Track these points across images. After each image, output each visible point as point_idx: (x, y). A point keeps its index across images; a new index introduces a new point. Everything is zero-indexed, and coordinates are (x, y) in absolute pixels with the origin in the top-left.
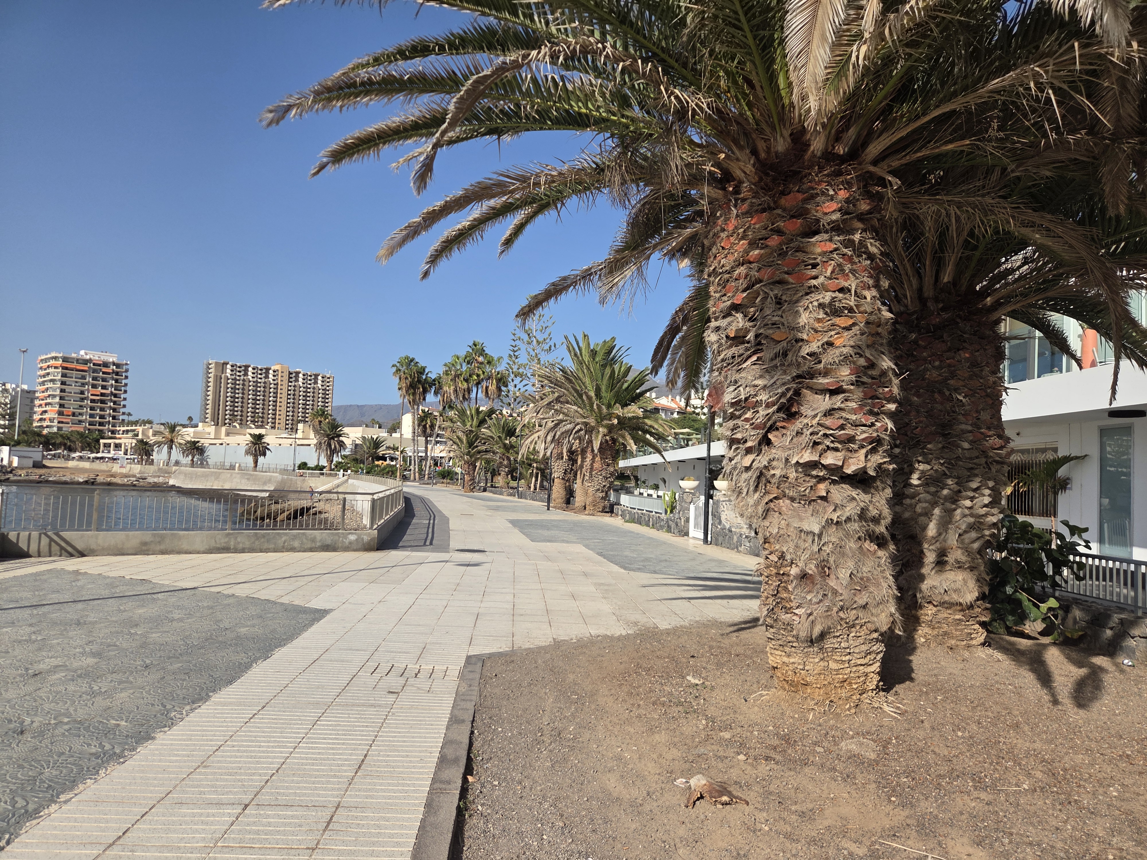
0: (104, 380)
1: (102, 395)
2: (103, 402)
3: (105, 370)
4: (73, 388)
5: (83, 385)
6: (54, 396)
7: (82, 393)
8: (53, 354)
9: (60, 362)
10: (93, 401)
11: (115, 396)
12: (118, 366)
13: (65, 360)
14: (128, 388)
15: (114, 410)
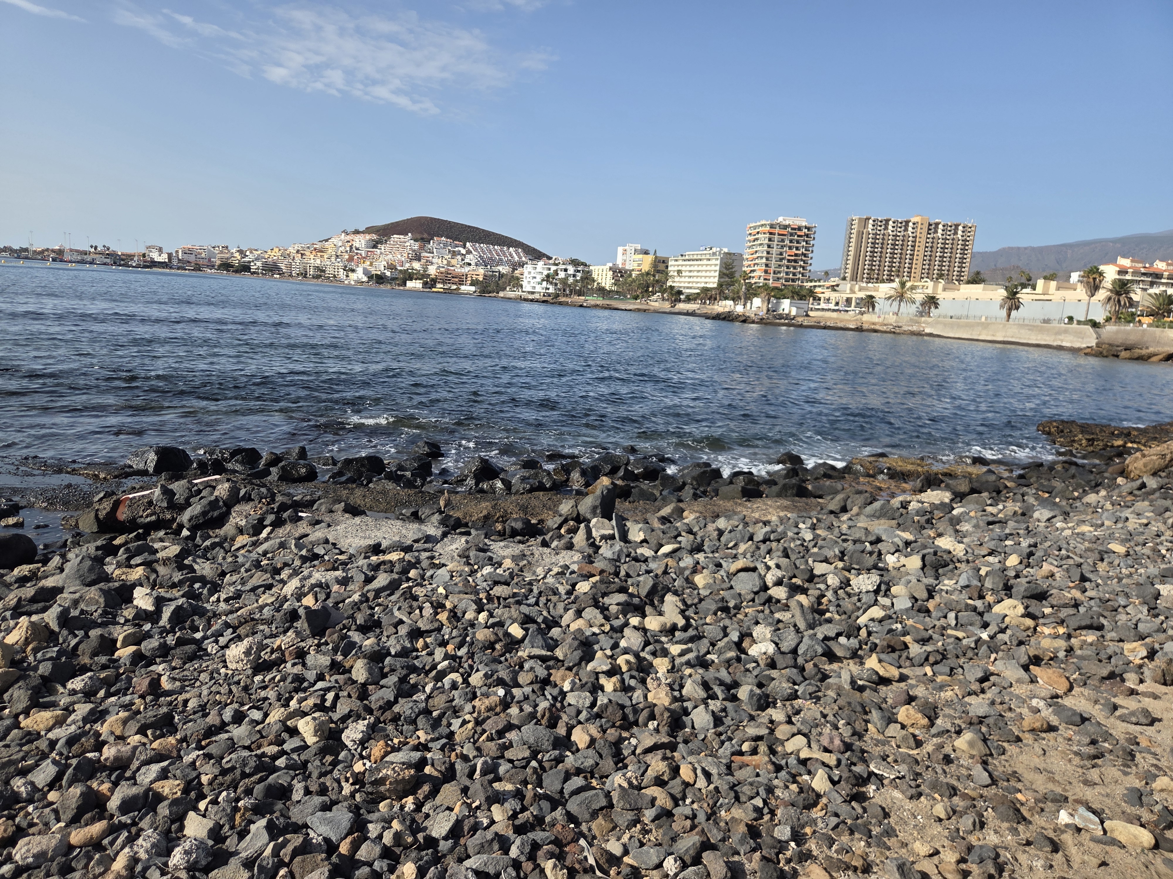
0: (798, 242)
1: (796, 255)
2: (795, 261)
3: (799, 233)
4: (775, 251)
5: (782, 247)
6: (762, 257)
7: (781, 254)
8: (763, 222)
9: (768, 228)
10: (789, 261)
11: (805, 255)
12: (809, 229)
13: (772, 226)
14: (814, 249)
15: (803, 268)
